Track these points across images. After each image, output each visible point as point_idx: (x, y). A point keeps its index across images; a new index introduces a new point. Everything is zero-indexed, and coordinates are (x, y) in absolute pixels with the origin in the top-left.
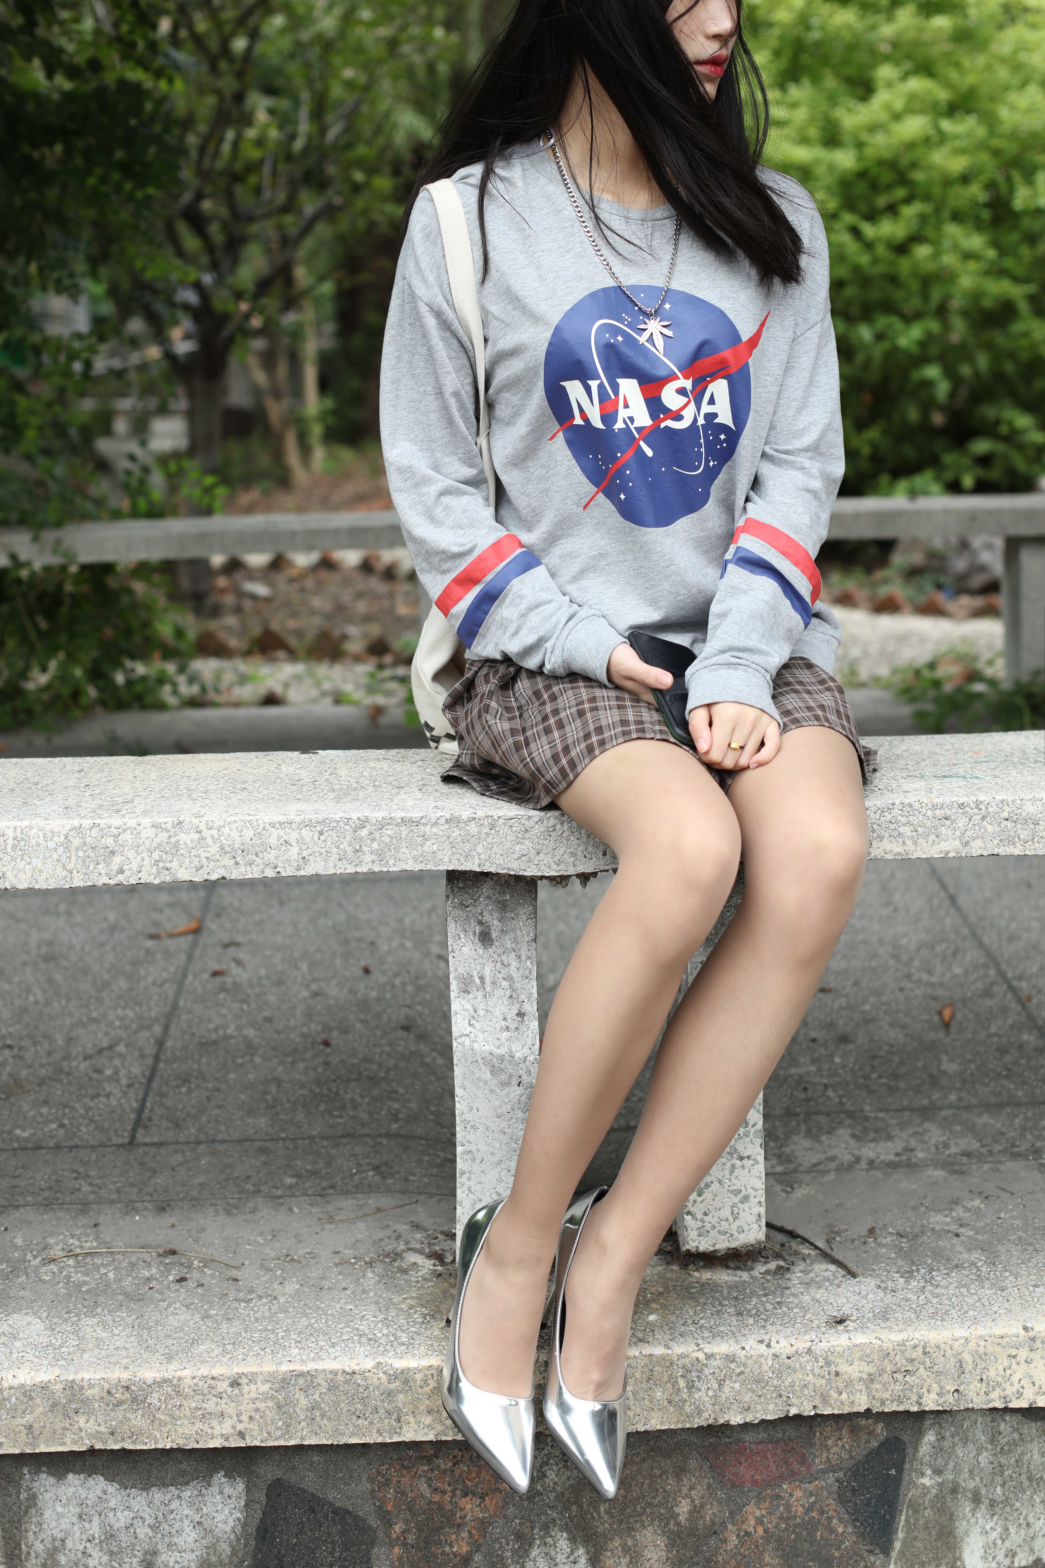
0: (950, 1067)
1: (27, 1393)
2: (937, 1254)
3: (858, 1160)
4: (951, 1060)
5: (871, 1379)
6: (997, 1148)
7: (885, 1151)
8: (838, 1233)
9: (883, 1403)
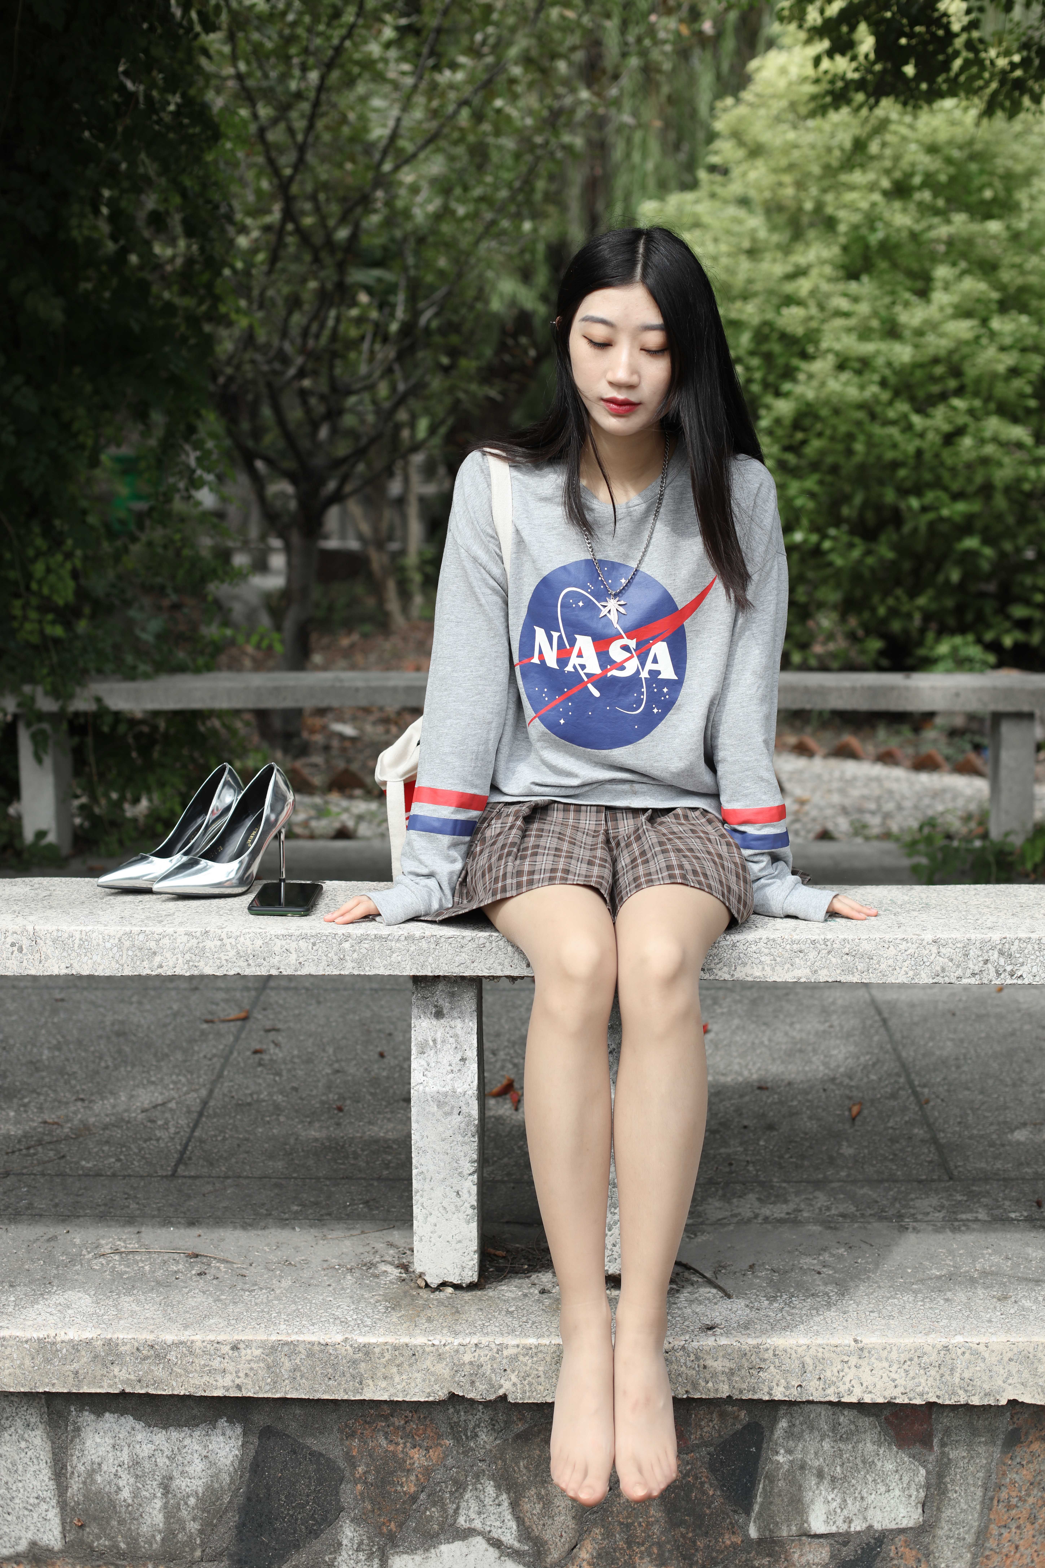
0: (847, 1150)
1: (75, 1347)
2: (799, 1286)
3: (756, 1216)
4: (850, 1146)
5: (732, 1372)
6: (869, 1212)
7: (779, 1211)
8: (724, 1267)
9: (741, 1392)
